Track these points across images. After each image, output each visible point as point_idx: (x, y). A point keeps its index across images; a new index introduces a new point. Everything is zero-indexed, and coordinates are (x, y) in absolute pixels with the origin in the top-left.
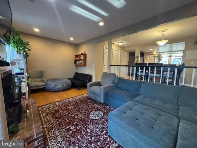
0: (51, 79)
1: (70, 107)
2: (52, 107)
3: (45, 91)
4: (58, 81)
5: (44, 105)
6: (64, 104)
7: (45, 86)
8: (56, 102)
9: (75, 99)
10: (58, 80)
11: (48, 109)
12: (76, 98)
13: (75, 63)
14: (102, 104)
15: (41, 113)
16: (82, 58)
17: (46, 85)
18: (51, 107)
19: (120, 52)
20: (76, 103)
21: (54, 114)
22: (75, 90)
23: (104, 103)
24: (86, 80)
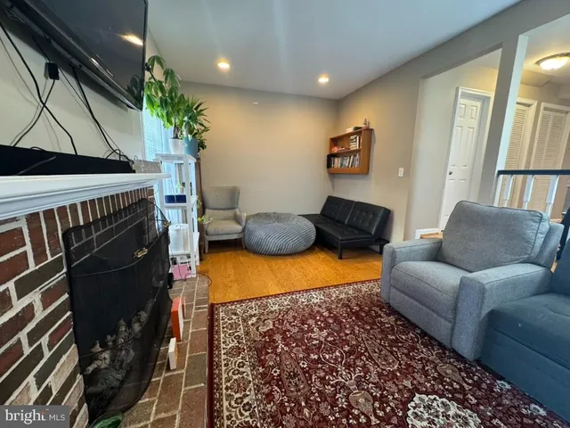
0: (258, 215)
1: (312, 331)
2: (254, 315)
3: (242, 249)
4: (276, 223)
5: (232, 303)
6: (291, 313)
7: (241, 236)
8: (268, 297)
9: (329, 296)
10: (278, 217)
11: (245, 320)
12: (335, 293)
13: (329, 165)
14: (460, 358)
15: (222, 335)
16: (354, 146)
17: (243, 230)
18: (251, 316)
19: (534, 108)
20: (336, 319)
21: (259, 351)
22: (328, 258)
23: (478, 361)
24: (367, 224)
